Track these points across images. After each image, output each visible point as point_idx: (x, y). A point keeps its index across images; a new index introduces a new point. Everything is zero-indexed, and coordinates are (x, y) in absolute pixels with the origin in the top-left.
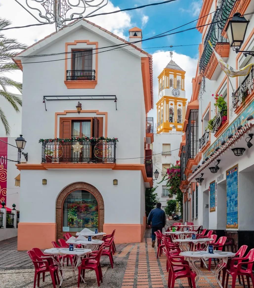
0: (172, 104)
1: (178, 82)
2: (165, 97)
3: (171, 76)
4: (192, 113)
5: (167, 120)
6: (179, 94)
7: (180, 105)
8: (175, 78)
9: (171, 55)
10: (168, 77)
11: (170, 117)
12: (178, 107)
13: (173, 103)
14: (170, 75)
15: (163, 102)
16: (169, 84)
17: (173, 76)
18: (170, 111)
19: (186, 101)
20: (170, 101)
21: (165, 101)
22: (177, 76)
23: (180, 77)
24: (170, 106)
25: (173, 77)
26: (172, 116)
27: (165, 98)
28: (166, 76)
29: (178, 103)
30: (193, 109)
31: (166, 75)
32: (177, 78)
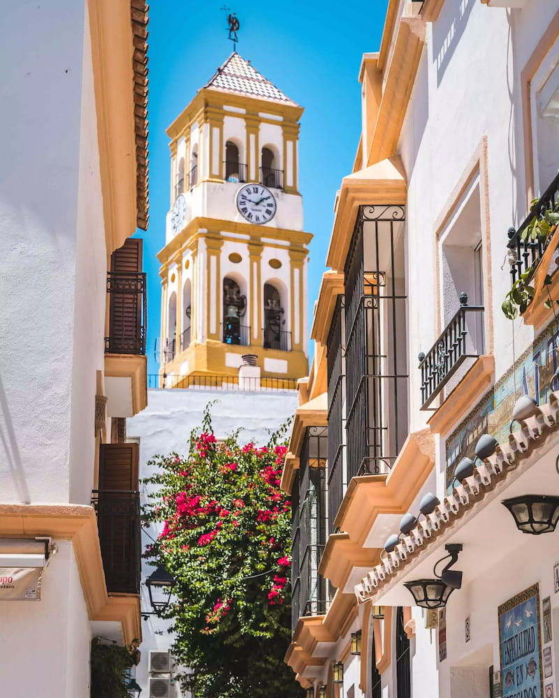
0: (235, 258)
1: (268, 154)
2: (201, 222)
3: (235, 128)
4: (369, 227)
5: (213, 330)
6: (270, 209)
7: (275, 264)
8: (252, 137)
9: (232, 29)
10: (216, 131)
11: (227, 320)
12: (268, 274)
13: (243, 250)
14: (227, 119)
15: (195, 246)
16: (221, 162)
17: (245, 124)
18: (225, 291)
19: (308, 242)
20: (226, 243)
21: (202, 241)
22: (263, 126)
23: (278, 130)
24: (228, 268)
25: (244, 131)
26: (235, 316)
27: (201, 227)
28: (207, 127)
29: (268, 254)
30: (372, 206)
31: (206, 122)
32: (261, 134)
